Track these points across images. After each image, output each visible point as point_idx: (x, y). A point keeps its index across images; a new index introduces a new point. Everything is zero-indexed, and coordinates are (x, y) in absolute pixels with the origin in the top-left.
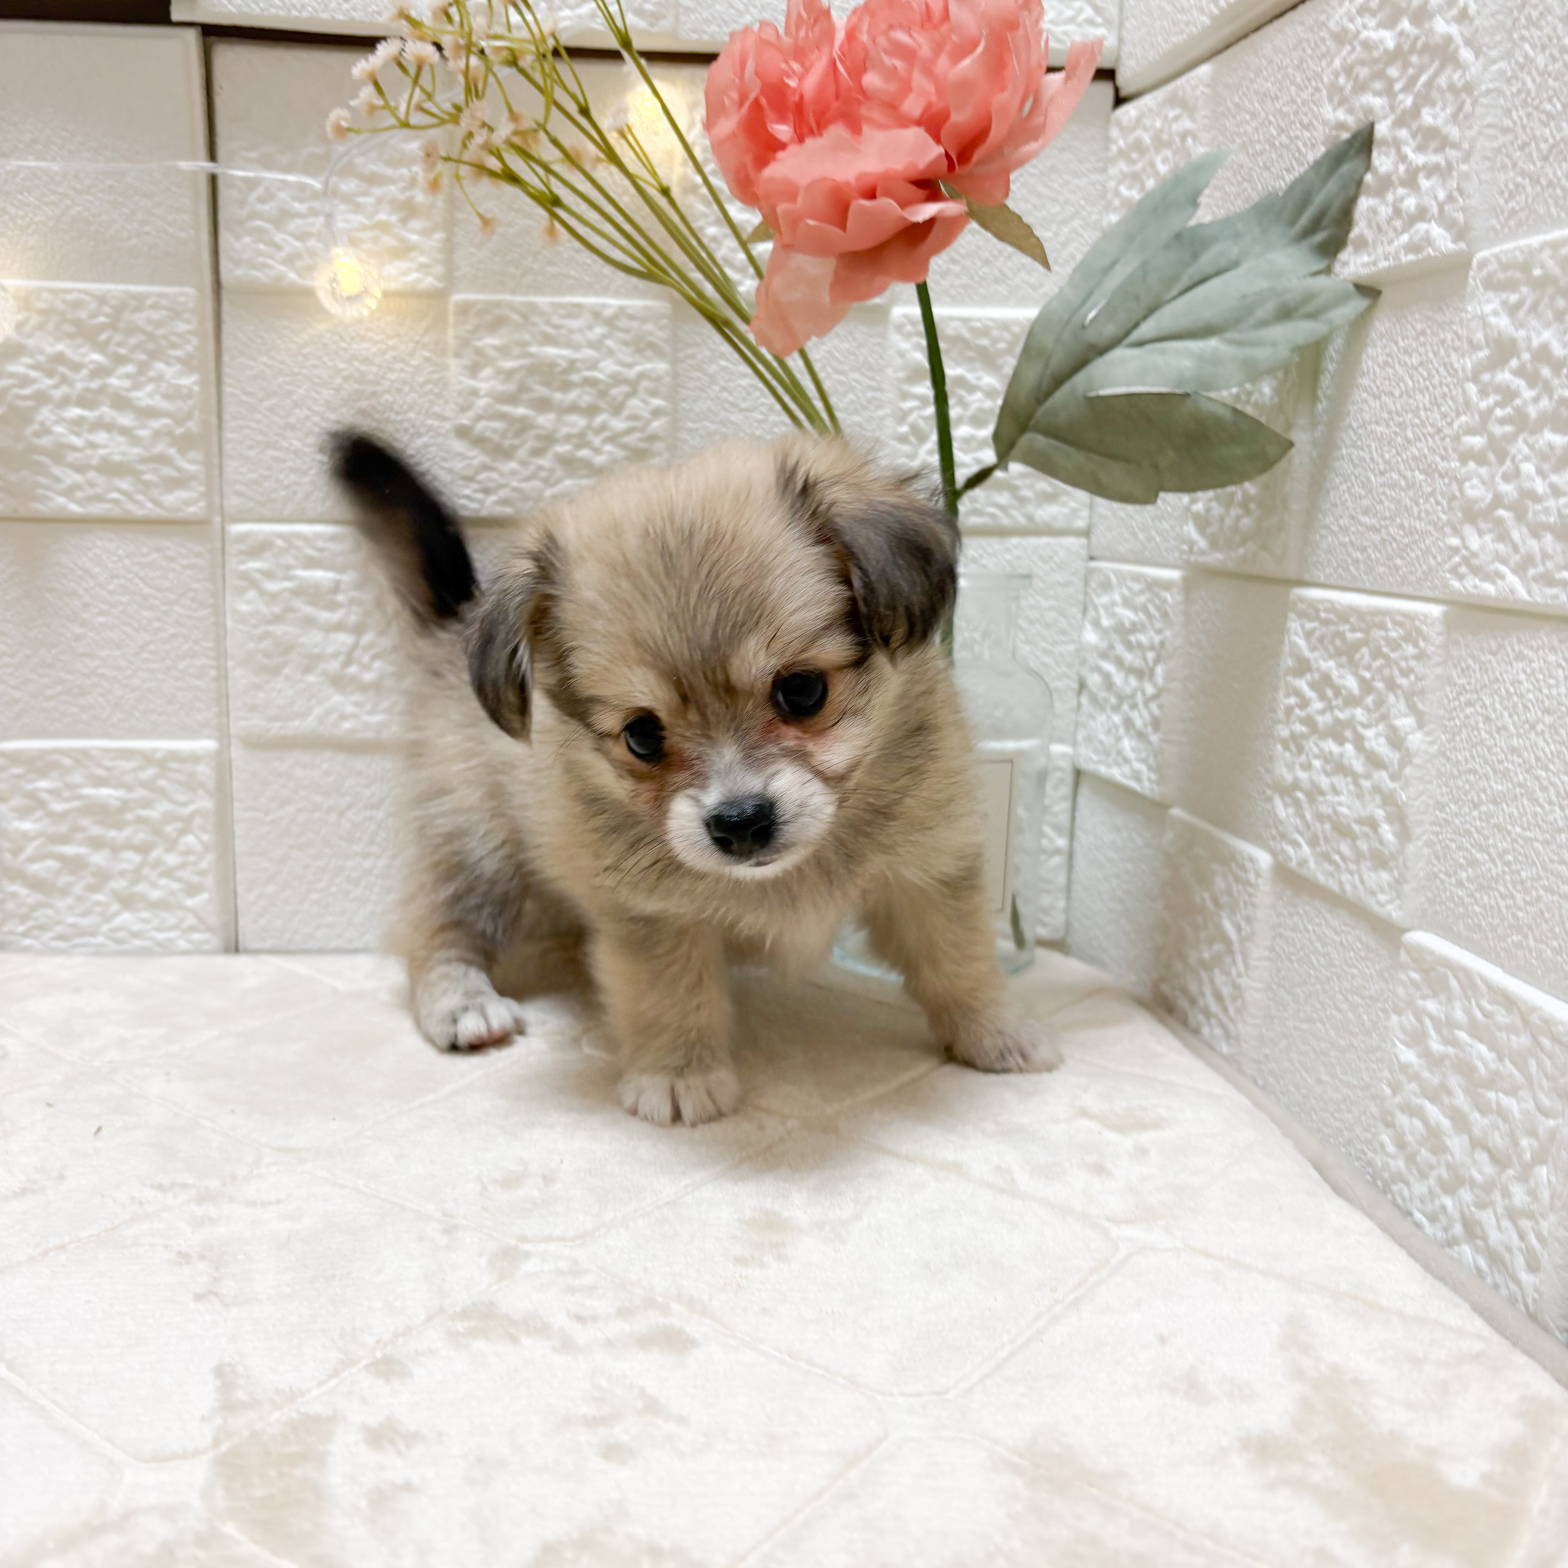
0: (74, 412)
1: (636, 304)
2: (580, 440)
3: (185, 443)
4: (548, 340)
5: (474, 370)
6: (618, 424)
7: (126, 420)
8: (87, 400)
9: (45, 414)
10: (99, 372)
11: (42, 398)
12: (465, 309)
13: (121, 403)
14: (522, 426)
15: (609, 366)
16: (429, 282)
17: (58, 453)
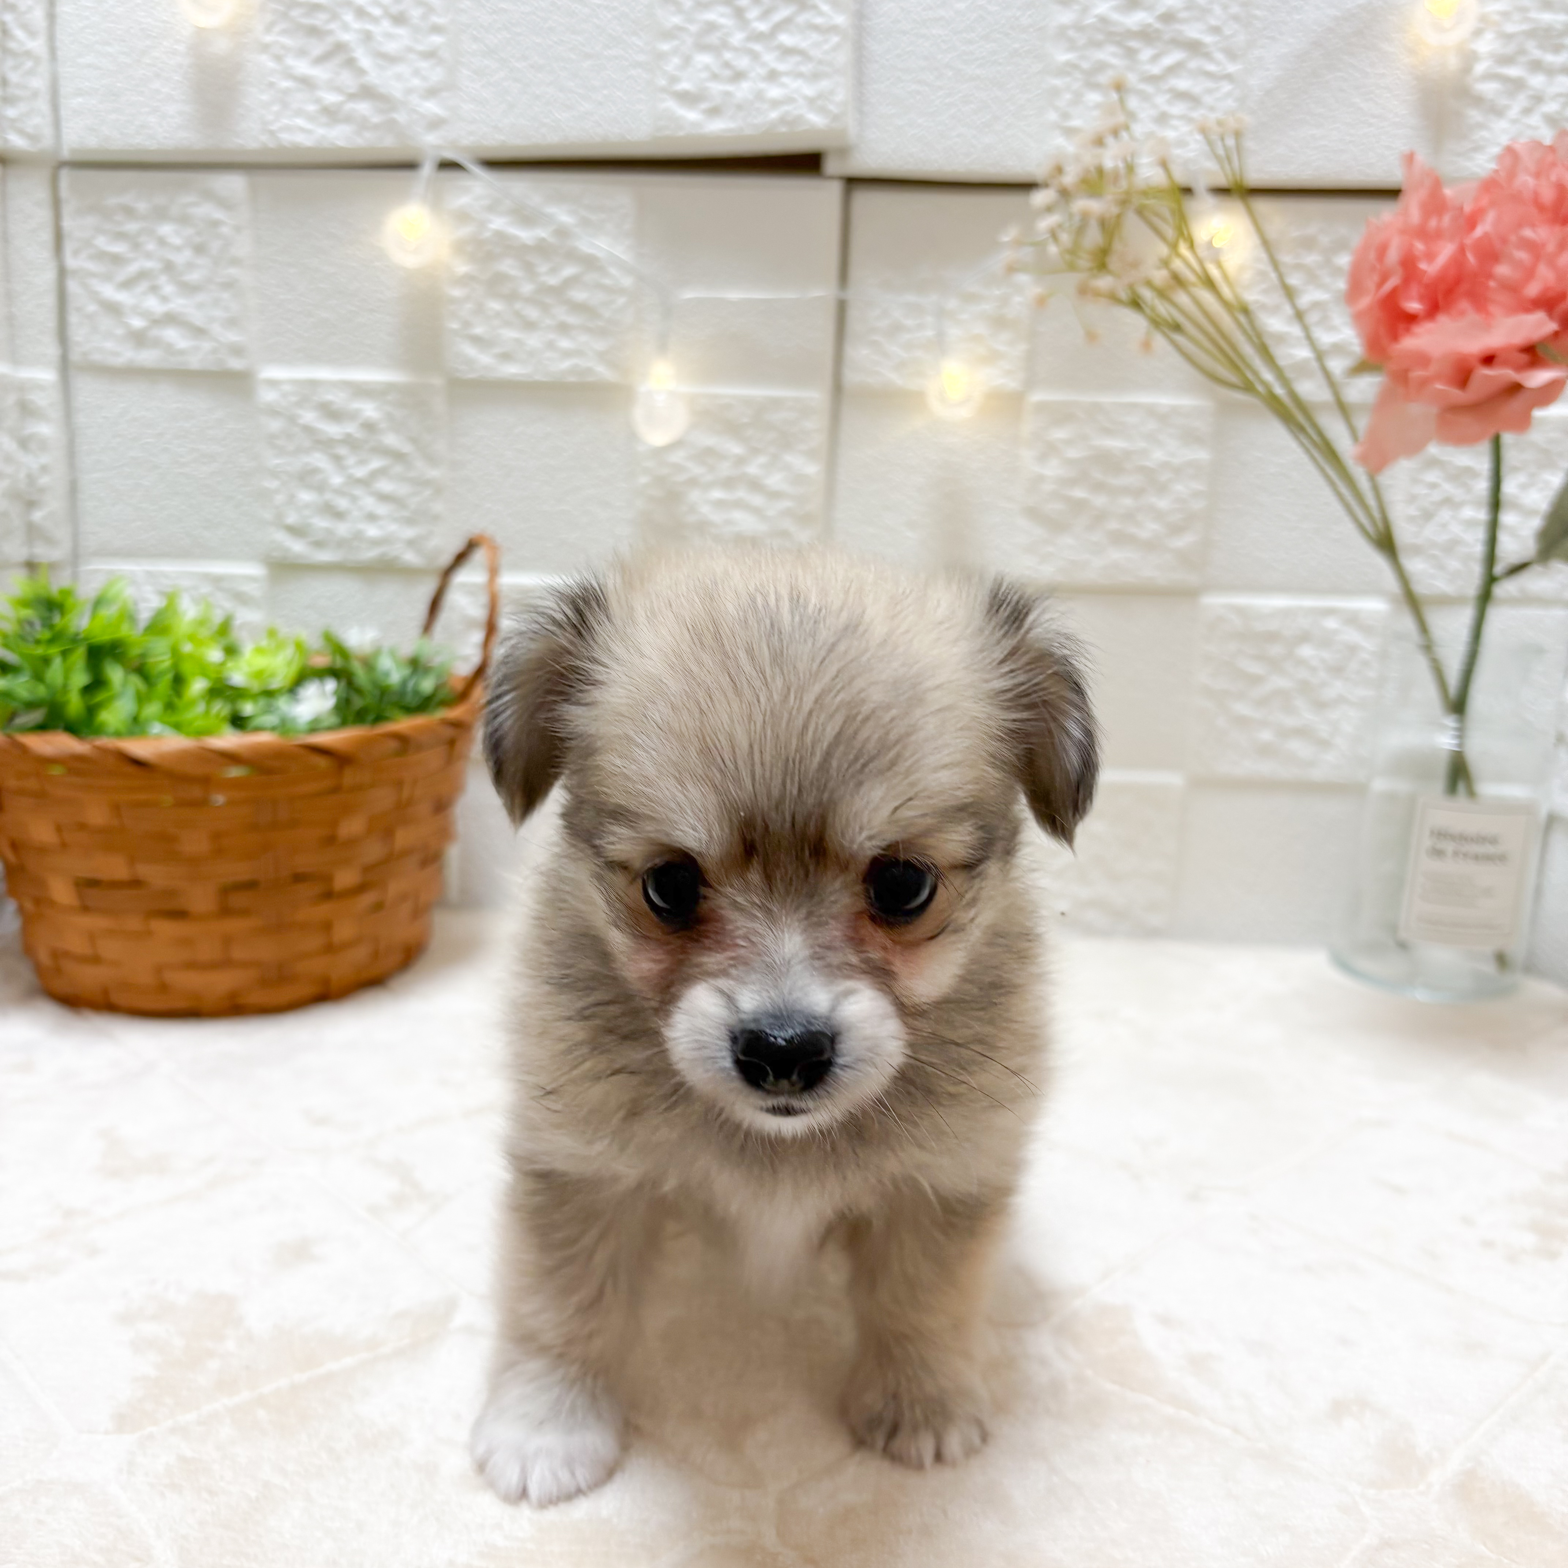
0: (717, 494)
1: (1186, 401)
2: (1129, 516)
3: (805, 520)
4: (1107, 432)
5: (1043, 458)
6: (1163, 504)
7: (757, 500)
8: (728, 483)
9: (694, 495)
10: (740, 461)
11: (693, 482)
12: (1041, 408)
13: (755, 485)
14: (1079, 506)
15: (1158, 455)
16: (1012, 384)
17: (702, 527)
